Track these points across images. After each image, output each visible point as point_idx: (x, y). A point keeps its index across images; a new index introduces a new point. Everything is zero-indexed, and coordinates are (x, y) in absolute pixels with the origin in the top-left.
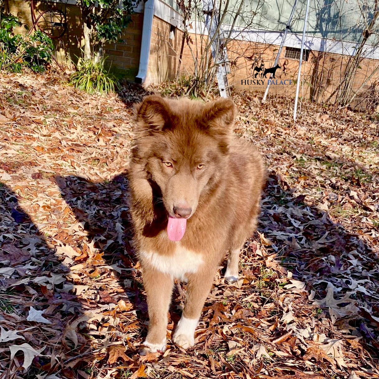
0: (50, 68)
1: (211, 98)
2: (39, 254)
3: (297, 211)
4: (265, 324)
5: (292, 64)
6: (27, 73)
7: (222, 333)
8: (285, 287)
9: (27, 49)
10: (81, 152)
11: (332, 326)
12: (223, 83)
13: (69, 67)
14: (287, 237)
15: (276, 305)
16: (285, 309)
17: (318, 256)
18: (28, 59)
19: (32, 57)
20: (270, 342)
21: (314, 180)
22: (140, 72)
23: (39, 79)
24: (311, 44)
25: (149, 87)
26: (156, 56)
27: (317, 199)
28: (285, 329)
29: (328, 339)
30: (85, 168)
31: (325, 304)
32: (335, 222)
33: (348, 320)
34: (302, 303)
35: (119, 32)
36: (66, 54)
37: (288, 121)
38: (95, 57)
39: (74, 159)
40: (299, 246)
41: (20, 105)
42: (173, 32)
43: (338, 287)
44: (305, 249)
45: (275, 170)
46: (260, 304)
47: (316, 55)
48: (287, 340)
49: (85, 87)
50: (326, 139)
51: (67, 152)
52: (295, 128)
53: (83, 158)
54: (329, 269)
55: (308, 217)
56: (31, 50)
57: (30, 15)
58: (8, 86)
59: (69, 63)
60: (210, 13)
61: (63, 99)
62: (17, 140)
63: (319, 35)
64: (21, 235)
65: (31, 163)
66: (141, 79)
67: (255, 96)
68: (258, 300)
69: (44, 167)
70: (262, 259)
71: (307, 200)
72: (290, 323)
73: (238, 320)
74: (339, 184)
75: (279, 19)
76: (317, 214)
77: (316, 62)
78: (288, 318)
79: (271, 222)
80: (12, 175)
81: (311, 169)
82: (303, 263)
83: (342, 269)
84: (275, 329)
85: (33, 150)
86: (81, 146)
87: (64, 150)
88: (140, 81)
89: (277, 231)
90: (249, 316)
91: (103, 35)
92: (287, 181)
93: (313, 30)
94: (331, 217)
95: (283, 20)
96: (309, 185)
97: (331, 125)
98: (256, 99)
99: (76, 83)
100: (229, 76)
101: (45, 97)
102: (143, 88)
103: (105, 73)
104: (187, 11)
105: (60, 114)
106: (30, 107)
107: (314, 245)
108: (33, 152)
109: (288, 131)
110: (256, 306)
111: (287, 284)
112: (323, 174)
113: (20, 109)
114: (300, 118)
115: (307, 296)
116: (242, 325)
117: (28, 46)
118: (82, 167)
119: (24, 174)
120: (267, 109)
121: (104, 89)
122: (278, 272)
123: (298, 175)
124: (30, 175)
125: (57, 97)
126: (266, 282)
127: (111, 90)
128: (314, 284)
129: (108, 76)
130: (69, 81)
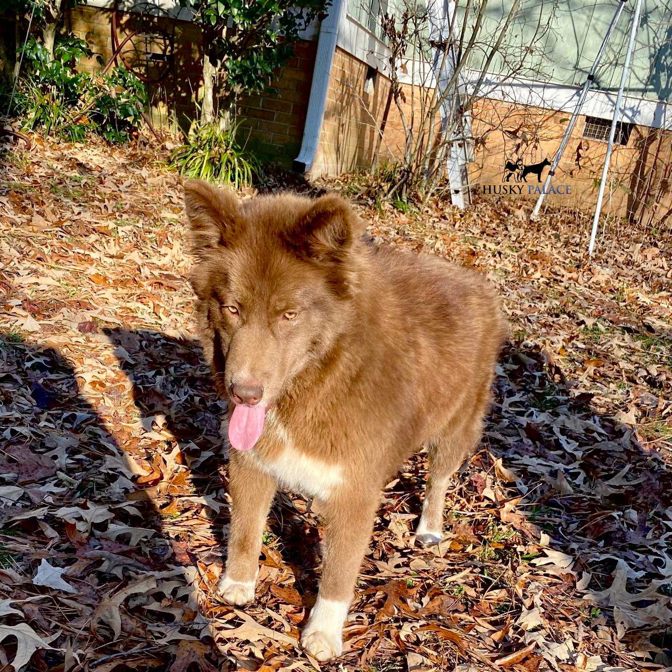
0: (137, 137)
1: (434, 206)
2: (72, 466)
3: (575, 421)
4: (483, 627)
5: (595, 149)
6: (95, 144)
7: (398, 638)
8: (533, 561)
9: (97, 100)
10: (175, 290)
11: (616, 642)
12: (459, 179)
13: (172, 136)
14: (549, 469)
15: (510, 593)
16: (527, 602)
17: (604, 508)
18: (98, 118)
19: (106, 115)
20: (489, 662)
21: (616, 367)
22: (302, 152)
23: (116, 155)
24: (635, 112)
25: (318, 180)
26: (336, 124)
27: (617, 403)
28: (522, 640)
29: (604, 666)
30: (179, 318)
31: (608, 599)
32: (647, 449)
33: (650, 634)
34: (563, 595)
35: (267, 74)
36: (170, 113)
37: (577, 256)
38: (222, 119)
39: (160, 301)
40: (569, 488)
41: (74, 199)
42: (371, 80)
43: (637, 570)
44: (581, 495)
45: (541, 344)
46: (481, 589)
47: (645, 133)
48: (523, 661)
49: (199, 174)
50: (648, 293)
51: (149, 288)
52: (590, 270)
53: (177, 300)
54: (624, 534)
55: (595, 435)
56: (105, 102)
57: (110, 39)
58: (57, 166)
59: (173, 131)
60: (441, 46)
61: (155, 194)
62: (61, 261)
63: (654, 96)
64: (45, 430)
65: (80, 304)
66: (303, 165)
67: (520, 208)
68: (477, 583)
69: (102, 312)
70: (494, 506)
71: (596, 404)
72: (535, 630)
73: (431, 616)
74: (663, 378)
75: (577, 63)
76: (612, 431)
77: (643, 146)
78: (530, 620)
79: (521, 441)
80: (42, 322)
81: (611, 346)
82: (575, 520)
83: (650, 535)
84: (504, 640)
85: (87, 280)
86: (176, 279)
87: (145, 284)
88: (301, 167)
89: (531, 457)
90: (456, 611)
91: (238, 79)
92: (564, 366)
93: (642, 86)
94: (640, 438)
95: (584, 64)
96: (604, 376)
97: (663, 268)
98: (520, 213)
99: (181, 167)
100: (472, 168)
101: (122, 187)
102: (306, 182)
103: (237, 150)
104: (399, 40)
105: (146, 219)
106: (93, 204)
107: (599, 489)
108: (87, 285)
109: (574, 275)
110: (472, 592)
111: (537, 557)
112: (633, 358)
113: (73, 207)
114: (602, 251)
115: (574, 583)
116: (439, 626)
117: (100, 94)
118: (173, 316)
119: (64, 322)
120: (538, 231)
121: (233, 180)
122: (522, 533)
123: (585, 356)
124: (76, 325)
125: (145, 190)
126: (497, 551)
127: (246, 181)
128: (591, 560)
129: (242, 156)
130: (170, 162)
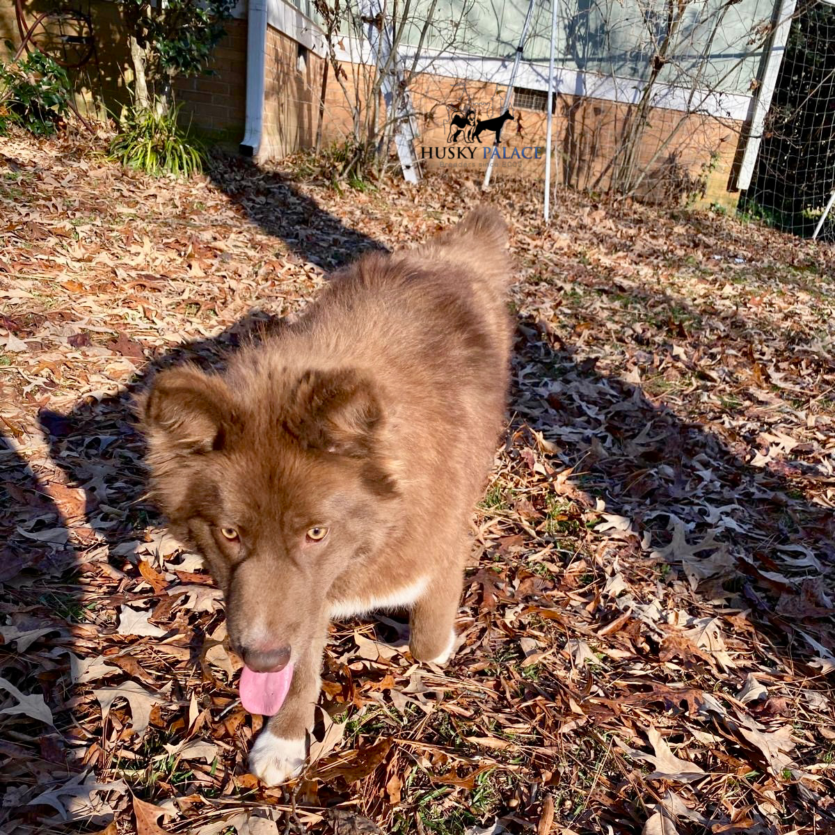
0: (65, 127)
1: (389, 183)
2: (114, 496)
3: (588, 387)
4: (577, 601)
5: (530, 117)
6: (19, 137)
7: (505, 626)
8: (596, 528)
9: (15, 87)
10: (160, 291)
11: (693, 594)
12: (409, 155)
13: (103, 125)
14: (581, 436)
15: (589, 564)
16: (609, 570)
17: (639, 467)
18: (18, 108)
19: (27, 105)
20: (593, 634)
21: (604, 329)
22: (247, 135)
23: (46, 147)
24: (559, 81)
25: (266, 163)
26: (276, 104)
27: (617, 363)
28: (614, 605)
29: (692, 620)
30: (173, 320)
31: (672, 554)
32: (656, 404)
33: (721, 581)
34: (632, 556)
35: (203, 56)
36: (95, 99)
37: (535, 223)
38: (158, 104)
39: (149, 304)
40: (604, 452)
41: (16, 200)
42: (302, 57)
43: (688, 522)
44: (615, 458)
45: (535, 313)
46: (561, 564)
47: (570, 101)
48: (624, 627)
49: (144, 164)
50: (606, 254)
51: (132, 291)
52: (550, 236)
53: (165, 301)
54: (666, 489)
55: (608, 397)
56: (25, 89)
57: (15, 22)
59: (102, 118)
60: (376, 21)
61: (102, 188)
62: (25, 270)
63: (573, 64)
64: (69, 460)
65: (62, 316)
66: (251, 149)
67: (467, 178)
68: (555, 557)
69: (90, 322)
70: (545, 480)
71: (599, 367)
72: (621, 595)
73: (527, 599)
74: (649, 335)
75: (499, 35)
76: (621, 391)
77: (570, 113)
78: (616, 586)
79: (546, 411)
80: (26, 340)
81: (595, 309)
82: (617, 482)
83: (688, 488)
84: (598, 609)
85: (60, 288)
86: (156, 279)
87: (126, 287)
88: (249, 151)
89: (561, 426)
90: (546, 589)
91: (171, 60)
92: (559, 333)
93: (561, 56)
94: (647, 396)
95: (505, 36)
96: (597, 339)
97: (611, 229)
98: (470, 184)
99: (123, 156)
100: (415, 143)
101: (64, 183)
102: (255, 166)
103: (181, 136)
104: (333, 17)
105: (102, 216)
106: (38, 203)
107: (629, 449)
108: (62, 294)
109: (539, 243)
110: (554, 568)
111: (598, 523)
112: (616, 318)
113: (18, 208)
114: (556, 217)
115: (639, 543)
116: (538, 606)
117: (17, 82)
118: (168, 319)
119: (51, 338)
120: (493, 200)
121: (181, 168)
122: (577, 501)
123: (574, 321)
124: (65, 340)
125: (89, 184)
126: (560, 523)
127: (195, 169)
128: (646, 518)
129: (186, 142)
130: (108, 153)
